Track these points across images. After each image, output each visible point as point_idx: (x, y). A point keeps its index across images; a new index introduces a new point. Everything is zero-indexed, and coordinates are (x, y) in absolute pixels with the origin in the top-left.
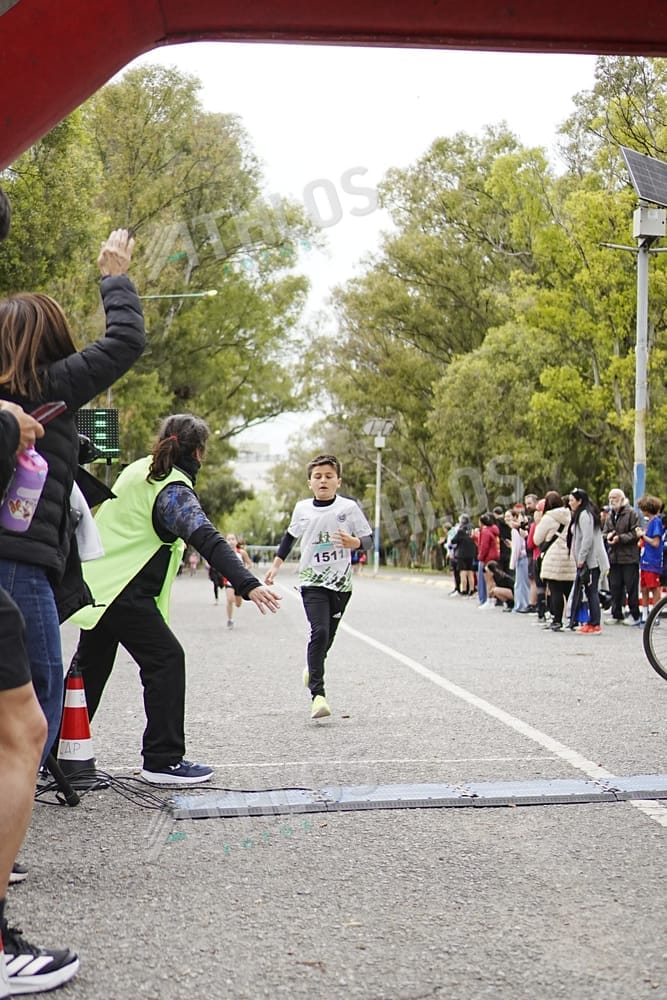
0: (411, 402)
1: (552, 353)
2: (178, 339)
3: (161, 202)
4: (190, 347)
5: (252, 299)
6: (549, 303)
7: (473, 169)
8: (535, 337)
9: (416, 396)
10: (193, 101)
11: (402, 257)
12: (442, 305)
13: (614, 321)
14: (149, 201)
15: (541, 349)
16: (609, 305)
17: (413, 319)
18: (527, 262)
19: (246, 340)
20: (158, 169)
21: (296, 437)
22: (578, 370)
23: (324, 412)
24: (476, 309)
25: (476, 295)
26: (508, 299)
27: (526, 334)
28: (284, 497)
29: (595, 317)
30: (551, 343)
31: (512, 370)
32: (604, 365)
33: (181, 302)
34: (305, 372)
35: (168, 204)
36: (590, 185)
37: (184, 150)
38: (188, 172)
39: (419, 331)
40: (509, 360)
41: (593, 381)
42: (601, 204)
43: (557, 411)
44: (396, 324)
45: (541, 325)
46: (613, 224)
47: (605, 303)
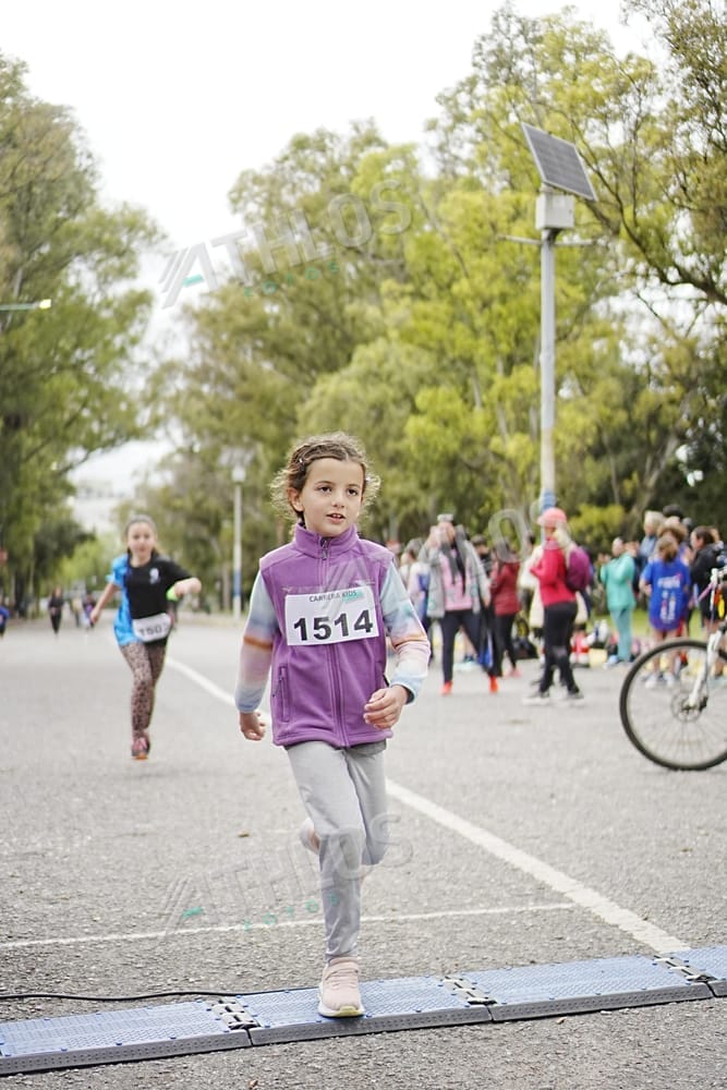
0: (271, 430)
1: (430, 373)
2: (6, 360)
4: (20, 370)
5: (90, 315)
6: (425, 317)
7: (336, 170)
8: (409, 355)
9: (277, 423)
10: (19, 86)
12: (305, 321)
13: (497, 337)
15: (416, 368)
16: (491, 318)
17: (273, 337)
18: (400, 272)
19: (83, 362)
21: (143, 471)
22: (457, 391)
23: (173, 442)
24: (341, 326)
25: (341, 311)
26: (379, 313)
27: (399, 352)
29: (475, 333)
30: (427, 363)
31: (386, 394)
32: (486, 384)
33: (9, 318)
34: (152, 399)
36: (467, 187)
37: (9, 143)
38: (15, 168)
39: (278, 350)
40: (381, 380)
41: (474, 404)
42: (480, 206)
43: (436, 438)
44: (253, 343)
45: (416, 341)
46: (494, 229)
47: (486, 317)
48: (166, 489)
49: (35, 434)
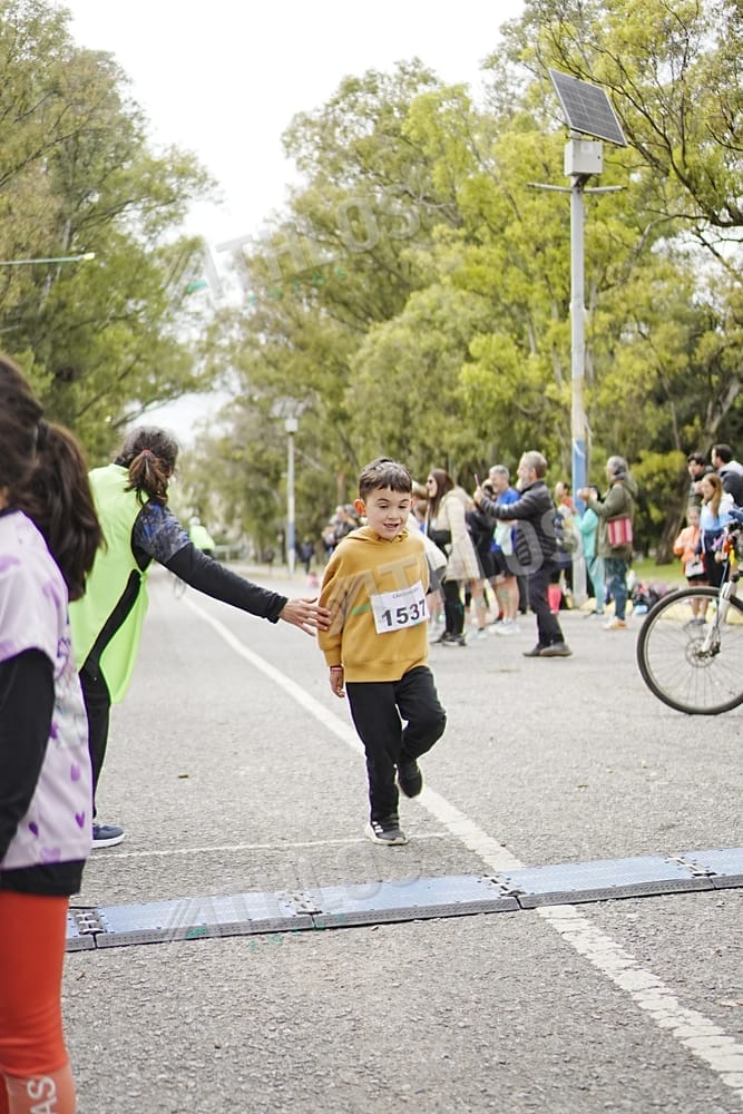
0: (328, 380)
1: (483, 319)
2: (56, 312)
3: (28, 153)
4: (71, 322)
5: (142, 264)
6: (478, 262)
7: (390, 111)
8: (463, 301)
9: (333, 372)
10: (63, 35)
11: (312, 215)
12: (359, 268)
13: (551, 280)
14: (15, 152)
15: (471, 314)
16: (544, 262)
17: (327, 285)
18: (453, 216)
19: (137, 312)
20: (24, 116)
21: (203, 422)
22: (512, 337)
23: (232, 394)
24: (397, 271)
25: (397, 255)
26: (430, 258)
27: (452, 298)
28: (191, 490)
29: (530, 277)
30: (481, 308)
31: (439, 340)
32: (541, 331)
33: (59, 269)
34: (208, 348)
35: (38, 155)
36: (521, 126)
37: (55, 92)
38: (60, 117)
39: (332, 297)
40: (435, 328)
41: (529, 350)
42: (533, 147)
43: (490, 385)
44: (308, 291)
45: (470, 287)
46: (547, 170)
47: (540, 261)
48: (226, 439)
49: (89, 387)
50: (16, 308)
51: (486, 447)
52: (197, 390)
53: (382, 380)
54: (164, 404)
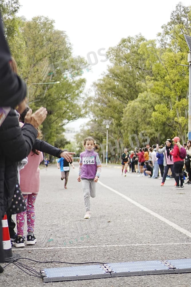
0: (116, 115)
1: (158, 100)
2: (48, 97)
3: (43, 56)
4: (52, 99)
5: (70, 85)
6: (157, 86)
7: (134, 47)
8: (153, 95)
9: (118, 113)
10: (53, 26)
11: (113, 73)
12: (125, 87)
13: (177, 91)
14: (39, 56)
15: (155, 99)
16: (175, 86)
17: (117, 91)
18: (151, 73)
19: (68, 97)
20: (42, 47)
21: (83, 126)
22: (166, 105)
23: (91, 118)
24: (135, 88)
25: (135, 84)
26: (145, 84)
27: (150, 95)
28: (79, 143)
29: (171, 90)
30: (158, 97)
31: (146, 105)
32: (173, 103)
33: (49, 86)
34: (85, 107)
35: (45, 57)
36: (169, 51)
37: (50, 41)
38: (51, 47)
39: (118, 94)
40: (146, 102)
41: (170, 109)
42: (173, 56)
43: (160, 117)
44: (112, 92)
45: (155, 92)
46: (176, 62)
47: (174, 85)
48: (89, 130)
49: (55, 116)
50: (38, 95)
51: (157, 134)
52: (82, 117)
53: (132, 116)
54: (73, 121)
